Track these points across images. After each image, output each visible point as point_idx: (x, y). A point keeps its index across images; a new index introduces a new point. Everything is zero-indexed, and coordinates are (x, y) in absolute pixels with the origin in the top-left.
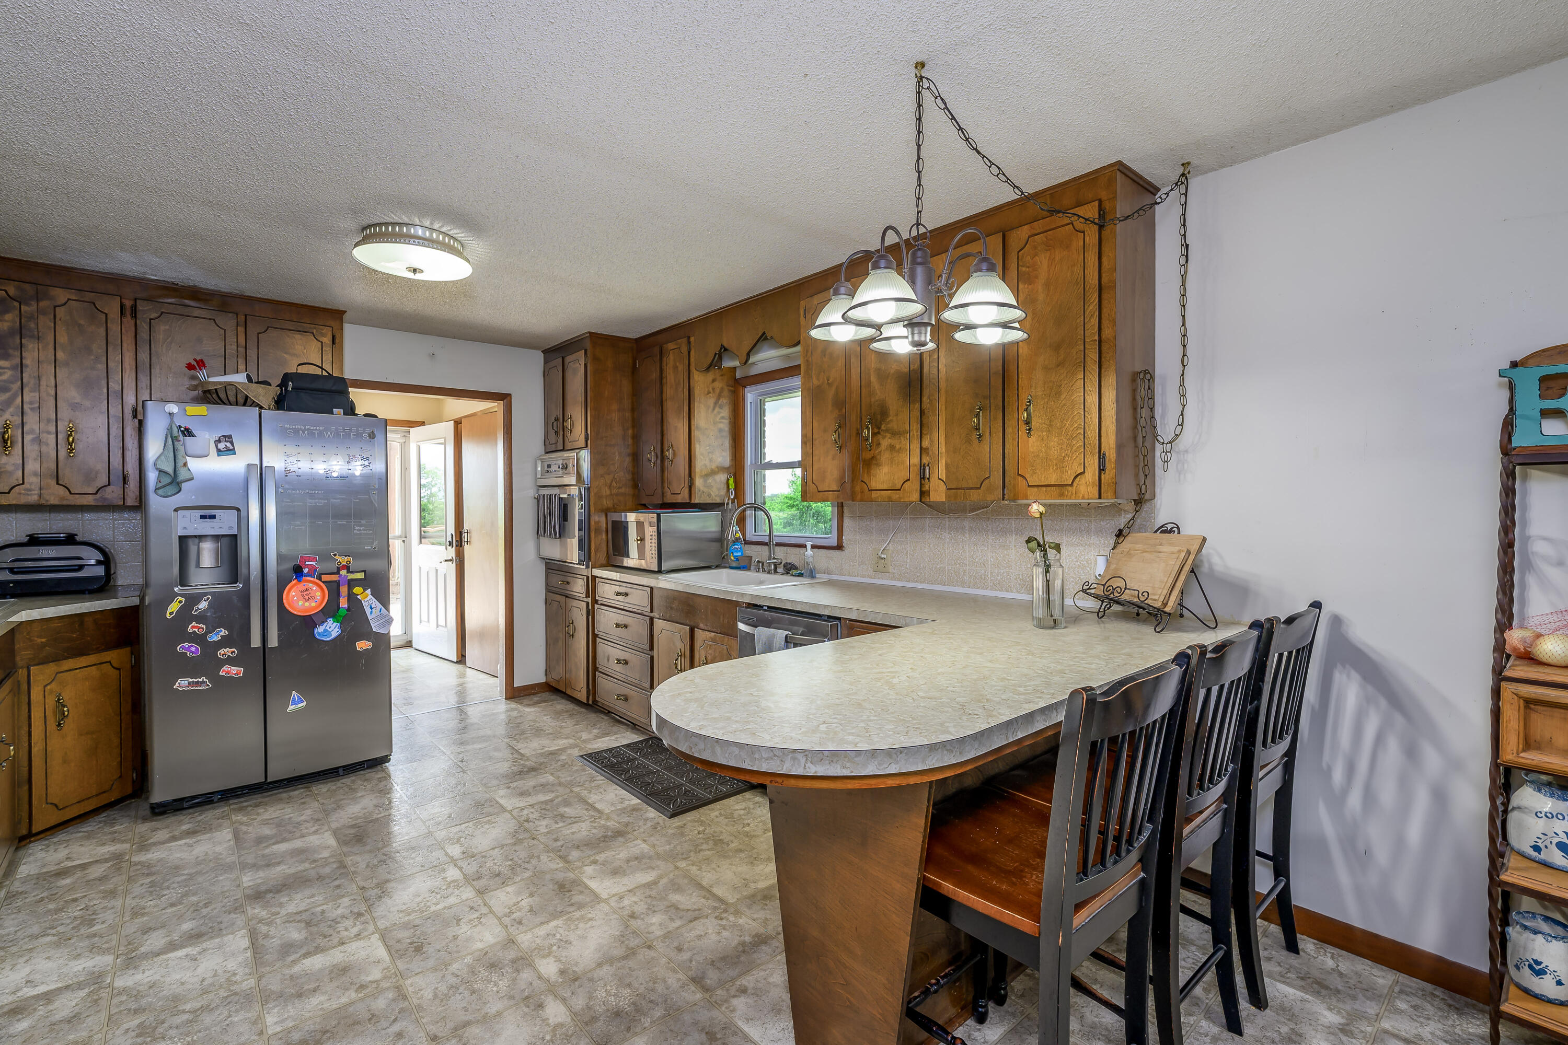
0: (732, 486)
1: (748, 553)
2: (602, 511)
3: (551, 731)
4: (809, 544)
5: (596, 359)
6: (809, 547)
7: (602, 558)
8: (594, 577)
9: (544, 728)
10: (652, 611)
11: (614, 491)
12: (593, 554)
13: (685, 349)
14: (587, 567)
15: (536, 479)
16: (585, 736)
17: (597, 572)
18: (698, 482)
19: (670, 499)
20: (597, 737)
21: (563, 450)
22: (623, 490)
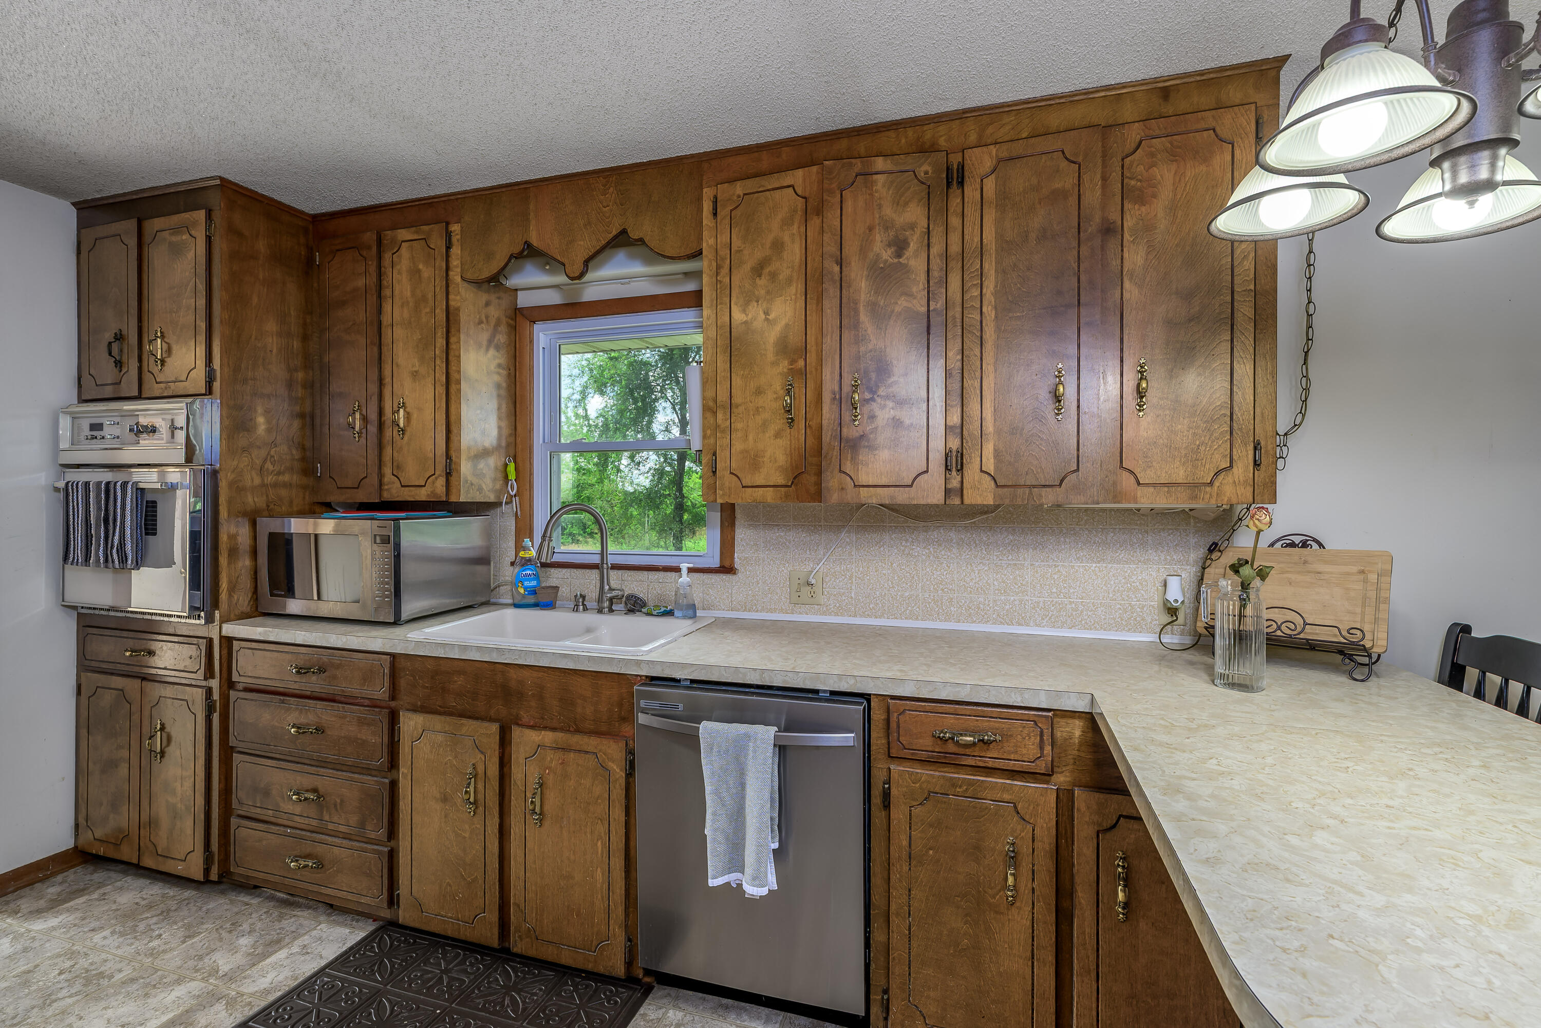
0: (512, 476)
1: (553, 582)
2: (244, 514)
3: (127, 972)
4: (684, 567)
5: (232, 231)
6: (684, 571)
7: (243, 600)
8: (227, 642)
9: (107, 968)
10: (393, 698)
11: (270, 479)
12: (223, 596)
13: (440, 244)
14: (210, 620)
15: (56, 450)
16: (224, 962)
17: (232, 629)
18: (465, 468)
19: (394, 492)
20: (256, 958)
21: (139, 397)
22: (286, 478)
